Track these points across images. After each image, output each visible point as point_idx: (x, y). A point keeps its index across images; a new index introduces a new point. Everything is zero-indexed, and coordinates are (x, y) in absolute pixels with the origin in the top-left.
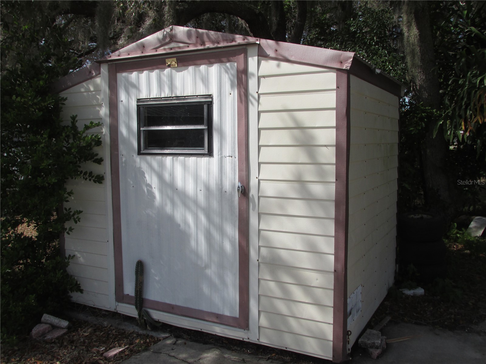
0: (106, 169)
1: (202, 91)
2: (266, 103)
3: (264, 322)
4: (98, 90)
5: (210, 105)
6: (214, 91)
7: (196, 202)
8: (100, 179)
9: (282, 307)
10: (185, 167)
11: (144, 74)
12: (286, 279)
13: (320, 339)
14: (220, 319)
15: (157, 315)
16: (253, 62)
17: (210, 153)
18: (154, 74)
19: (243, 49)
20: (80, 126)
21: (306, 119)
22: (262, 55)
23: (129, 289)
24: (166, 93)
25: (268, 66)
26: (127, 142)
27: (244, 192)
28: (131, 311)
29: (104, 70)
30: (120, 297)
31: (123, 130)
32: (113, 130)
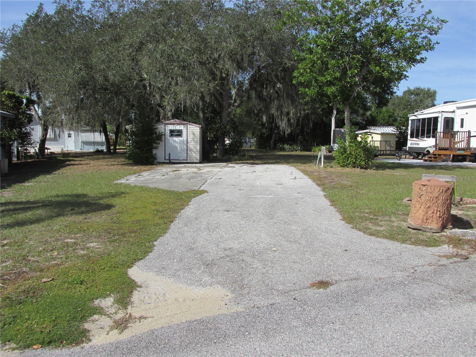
0: (163, 139)
1: (181, 129)
2: (190, 131)
3: (190, 159)
4: (162, 127)
5: (182, 131)
6: (183, 129)
8: (162, 141)
9: (193, 157)
10: (178, 139)
11: (171, 126)
12: (192, 152)
13: (197, 160)
14: (183, 160)
15: (172, 161)
16: (189, 125)
17: (182, 137)
18: (173, 126)
19: (187, 124)
21: (195, 133)
22: (190, 125)
23: (167, 158)
24: (175, 128)
26: (167, 136)
27: (187, 142)
28: (168, 161)
29: (163, 124)
30: (165, 159)
31: (167, 133)
32: (165, 133)
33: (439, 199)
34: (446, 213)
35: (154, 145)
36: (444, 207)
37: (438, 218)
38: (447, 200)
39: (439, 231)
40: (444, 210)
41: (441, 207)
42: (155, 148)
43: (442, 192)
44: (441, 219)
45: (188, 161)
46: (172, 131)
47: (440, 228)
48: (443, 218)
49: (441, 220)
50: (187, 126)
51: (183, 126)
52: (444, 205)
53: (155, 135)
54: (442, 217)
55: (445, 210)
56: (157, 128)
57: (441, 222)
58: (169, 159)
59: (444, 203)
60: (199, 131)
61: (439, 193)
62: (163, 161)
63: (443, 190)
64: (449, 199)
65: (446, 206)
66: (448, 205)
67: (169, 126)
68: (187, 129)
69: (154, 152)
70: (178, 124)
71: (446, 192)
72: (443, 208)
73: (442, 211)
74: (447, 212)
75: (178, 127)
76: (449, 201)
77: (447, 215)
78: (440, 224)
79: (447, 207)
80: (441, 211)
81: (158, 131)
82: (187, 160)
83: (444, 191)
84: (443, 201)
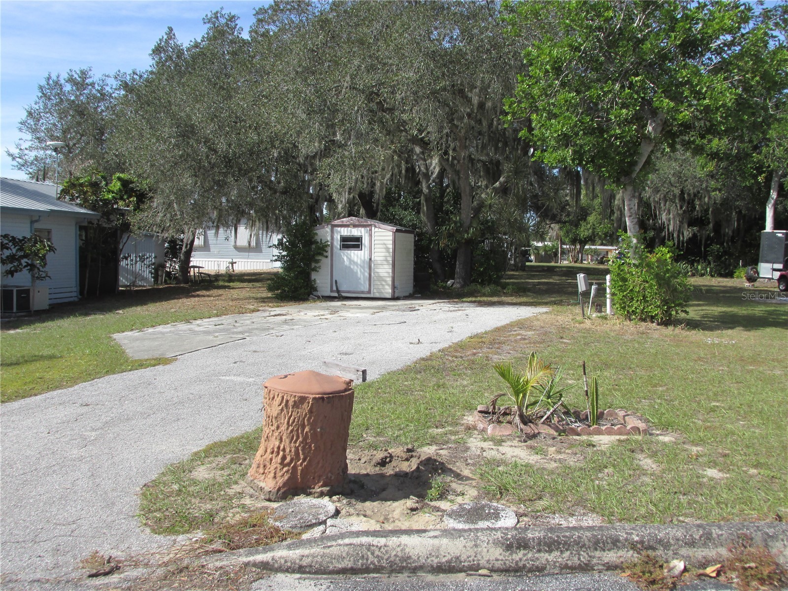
0: (329, 254)
1: (359, 234)
2: (376, 238)
3: (375, 291)
4: (327, 232)
5: (362, 238)
6: (363, 234)
7: (357, 263)
8: (327, 257)
9: (381, 287)
10: (354, 253)
11: (343, 229)
13: (387, 293)
14: (363, 292)
15: (344, 295)
16: (373, 228)
17: (361, 250)
18: (346, 229)
19: (371, 225)
20: (323, 242)
21: (386, 242)
22: (375, 226)
23: (335, 288)
24: (349, 234)
25: (376, 229)
26: (336, 247)
27: (370, 259)
28: (336, 295)
29: (330, 227)
30: (332, 291)
31: (335, 243)
32: (332, 243)
33: (282, 421)
34: (302, 457)
35: (313, 265)
36: (295, 442)
37: (279, 465)
38: (303, 427)
39: (273, 498)
40: (293, 450)
41: (288, 441)
42: (315, 270)
43: (287, 405)
44: (285, 469)
45: (371, 296)
46: (344, 239)
47: (279, 490)
48: (295, 468)
49: (287, 472)
50: (371, 230)
51: (363, 229)
52: (295, 438)
53: (314, 246)
54: (289, 464)
55: (297, 449)
56: (316, 234)
57: (286, 477)
58: (338, 291)
59: (292, 431)
60: (391, 238)
61: (281, 407)
62: (328, 293)
63: (287, 401)
64: (306, 424)
65: (301, 439)
66: (305, 439)
67: (339, 229)
68: (371, 236)
69: (314, 276)
70: (355, 226)
71: (296, 405)
72: (292, 444)
73: (290, 451)
74: (303, 454)
75: (356, 232)
76: (307, 429)
77: (304, 460)
78: (280, 481)
79: (301, 442)
80: (288, 450)
81: (318, 238)
82: (369, 292)
83: (291, 403)
84: (291, 428)
